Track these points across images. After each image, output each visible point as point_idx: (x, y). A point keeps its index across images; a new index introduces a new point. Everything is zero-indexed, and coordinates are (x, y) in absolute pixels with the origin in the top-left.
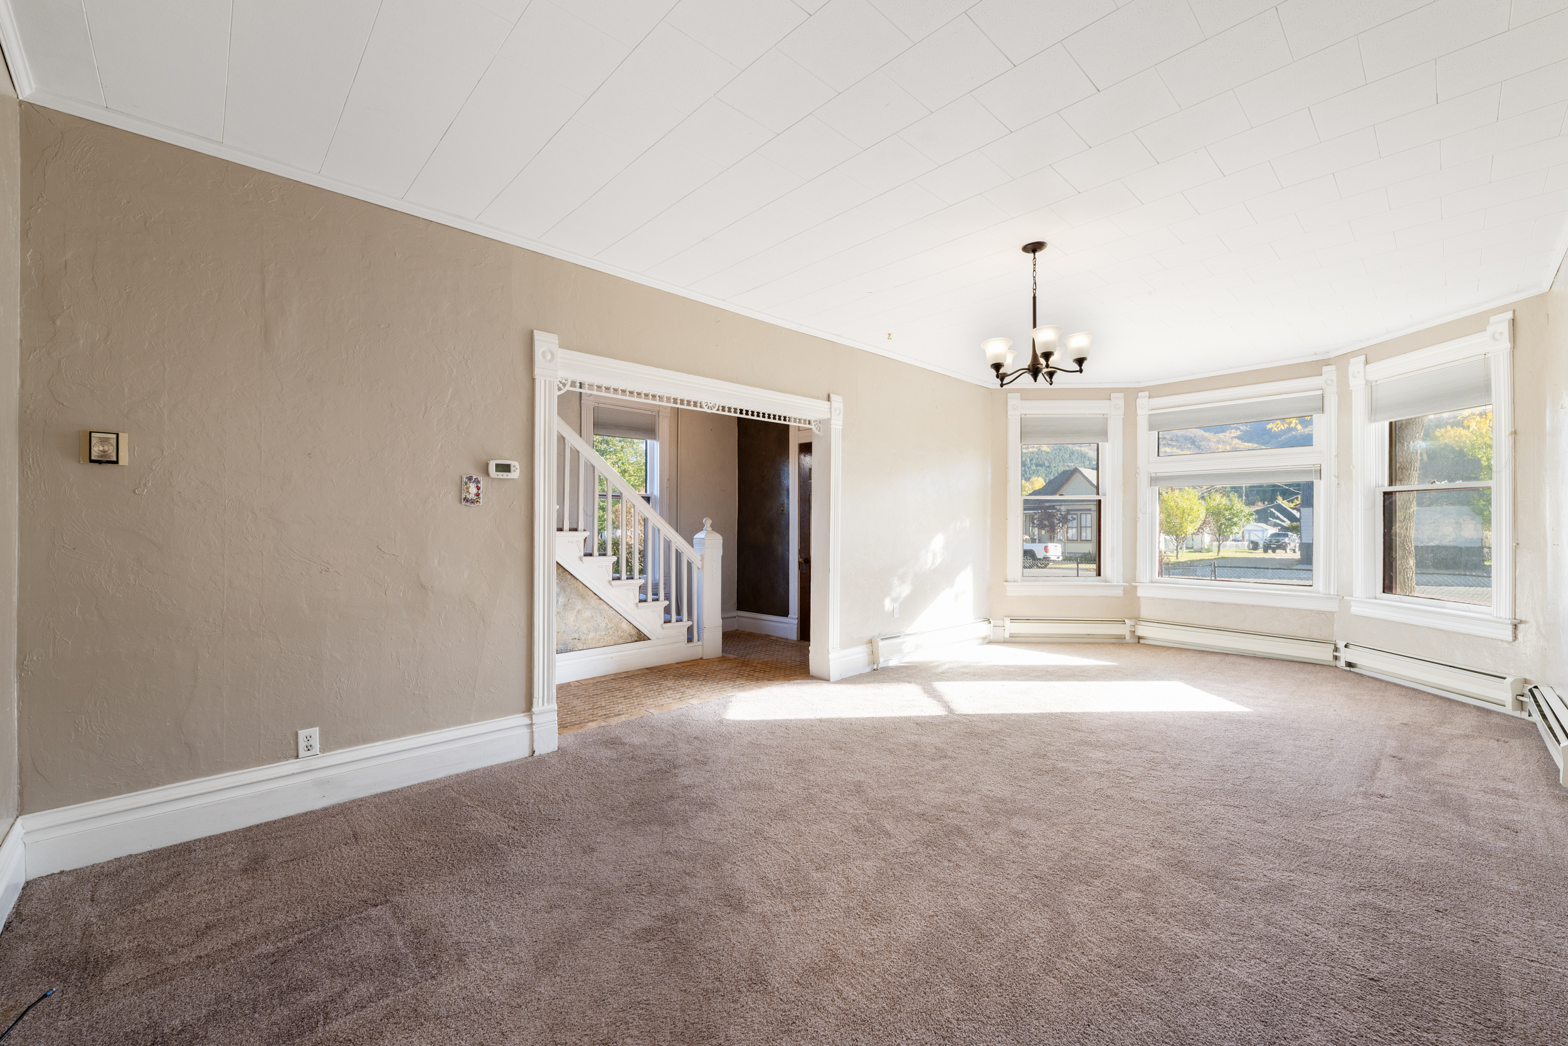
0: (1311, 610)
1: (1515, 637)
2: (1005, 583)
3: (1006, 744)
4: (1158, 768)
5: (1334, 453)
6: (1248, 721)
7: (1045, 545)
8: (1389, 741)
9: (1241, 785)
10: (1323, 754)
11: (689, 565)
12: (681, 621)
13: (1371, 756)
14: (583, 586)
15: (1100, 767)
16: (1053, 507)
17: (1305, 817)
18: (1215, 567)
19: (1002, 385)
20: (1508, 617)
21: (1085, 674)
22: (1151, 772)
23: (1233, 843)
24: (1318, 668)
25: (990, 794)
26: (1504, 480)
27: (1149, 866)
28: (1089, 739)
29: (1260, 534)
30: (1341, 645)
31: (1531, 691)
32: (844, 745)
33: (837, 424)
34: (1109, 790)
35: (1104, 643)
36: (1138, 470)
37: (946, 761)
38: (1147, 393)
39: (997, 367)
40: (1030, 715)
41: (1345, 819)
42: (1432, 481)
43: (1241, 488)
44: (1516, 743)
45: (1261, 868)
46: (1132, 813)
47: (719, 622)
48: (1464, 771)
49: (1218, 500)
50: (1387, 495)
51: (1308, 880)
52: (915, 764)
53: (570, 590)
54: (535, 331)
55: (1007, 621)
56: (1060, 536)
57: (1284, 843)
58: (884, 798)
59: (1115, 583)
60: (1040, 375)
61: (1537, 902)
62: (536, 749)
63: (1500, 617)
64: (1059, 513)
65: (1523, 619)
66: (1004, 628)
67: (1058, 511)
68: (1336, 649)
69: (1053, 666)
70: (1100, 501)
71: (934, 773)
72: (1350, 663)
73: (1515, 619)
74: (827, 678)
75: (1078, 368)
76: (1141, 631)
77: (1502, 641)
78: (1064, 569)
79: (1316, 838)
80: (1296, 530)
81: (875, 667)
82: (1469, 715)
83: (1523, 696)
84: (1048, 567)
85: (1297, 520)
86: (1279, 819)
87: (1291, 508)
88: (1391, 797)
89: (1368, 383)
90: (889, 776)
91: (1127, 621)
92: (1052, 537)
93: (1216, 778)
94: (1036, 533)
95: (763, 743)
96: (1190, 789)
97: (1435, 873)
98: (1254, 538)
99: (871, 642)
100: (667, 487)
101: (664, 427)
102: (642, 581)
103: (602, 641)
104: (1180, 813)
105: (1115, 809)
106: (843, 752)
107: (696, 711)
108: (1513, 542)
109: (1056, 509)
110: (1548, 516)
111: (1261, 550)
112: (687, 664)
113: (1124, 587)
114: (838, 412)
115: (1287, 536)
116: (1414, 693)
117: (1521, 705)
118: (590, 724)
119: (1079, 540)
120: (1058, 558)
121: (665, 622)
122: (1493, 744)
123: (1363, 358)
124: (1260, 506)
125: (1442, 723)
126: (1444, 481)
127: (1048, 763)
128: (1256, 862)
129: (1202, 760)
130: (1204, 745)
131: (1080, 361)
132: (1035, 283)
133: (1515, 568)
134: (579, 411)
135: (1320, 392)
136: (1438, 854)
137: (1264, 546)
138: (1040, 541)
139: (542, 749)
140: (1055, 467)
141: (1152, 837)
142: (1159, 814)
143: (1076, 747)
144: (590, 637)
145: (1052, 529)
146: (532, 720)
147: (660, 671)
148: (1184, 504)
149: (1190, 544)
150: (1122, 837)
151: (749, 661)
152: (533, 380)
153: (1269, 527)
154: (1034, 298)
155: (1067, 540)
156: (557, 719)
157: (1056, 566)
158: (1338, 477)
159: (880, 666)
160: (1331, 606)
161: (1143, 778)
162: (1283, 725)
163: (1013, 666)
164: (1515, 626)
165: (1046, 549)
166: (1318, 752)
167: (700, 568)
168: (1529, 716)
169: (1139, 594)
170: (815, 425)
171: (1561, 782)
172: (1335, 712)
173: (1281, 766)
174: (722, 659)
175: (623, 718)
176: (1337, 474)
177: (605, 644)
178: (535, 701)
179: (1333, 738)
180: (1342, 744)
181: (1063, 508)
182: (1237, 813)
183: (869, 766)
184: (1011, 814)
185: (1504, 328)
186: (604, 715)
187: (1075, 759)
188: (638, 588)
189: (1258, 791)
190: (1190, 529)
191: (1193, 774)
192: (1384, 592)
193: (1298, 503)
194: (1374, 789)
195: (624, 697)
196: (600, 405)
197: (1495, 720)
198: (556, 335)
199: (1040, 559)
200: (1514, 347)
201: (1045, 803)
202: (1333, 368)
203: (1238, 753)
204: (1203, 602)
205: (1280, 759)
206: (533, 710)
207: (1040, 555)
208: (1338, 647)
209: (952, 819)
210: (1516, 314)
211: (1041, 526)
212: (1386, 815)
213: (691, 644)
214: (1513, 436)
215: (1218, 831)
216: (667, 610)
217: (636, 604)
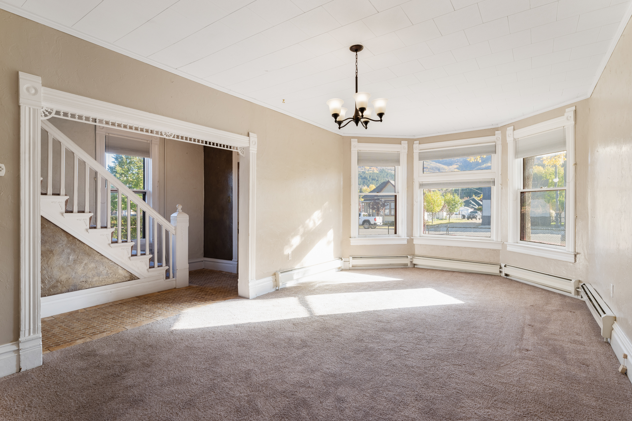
0: (490, 249)
1: (575, 261)
2: (350, 239)
3: (342, 334)
4: (421, 343)
5: (500, 173)
6: (464, 309)
7: (375, 217)
8: (527, 316)
9: (461, 351)
10: (498, 326)
11: (167, 233)
12: (162, 266)
13: (520, 326)
14: (89, 248)
15: (391, 345)
16: (378, 199)
17: (493, 368)
18: (448, 227)
19: (340, 128)
20: (572, 251)
21: (388, 286)
22: (417, 346)
23: (459, 391)
24: (493, 277)
25: (328, 371)
26: (571, 187)
27: (414, 416)
28: (386, 327)
29: (466, 212)
30: (503, 265)
31: (582, 286)
32: (246, 343)
33: (253, 150)
34: (395, 361)
35: (398, 268)
36: (414, 180)
37: (305, 349)
38: (418, 142)
39: (335, 116)
40: (357, 314)
41: (512, 367)
42: (541, 187)
43: (458, 190)
44: (578, 313)
45: (473, 408)
46: (406, 375)
47: (187, 266)
48: (560, 331)
49: (449, 196)
50: (522, 193)
51: (497, 413)
52: (287, 353)
53: (79, 251)
54: (20, 72)
55: (351, 258)
56: (381, 213)
57: (484, 388)
58: (262, 381)
59: (403, 238)
60: (360, 122)
61: (605, 412)
62: (22, 366)
63: (569, 251)
64: (381, 202)
65: (579, 252)
66: (349, 262)
67: (381, 201)
68: (501, 268)
69: (372, 282)
70: (396, 196)
71: (297, 359)
72: (507, 274)
73: (575, 252)
74: (247, 297)
75: (380, 119)
76: (416, 261)
77: (570, 262)
78: (383, 229)
79: (500, 382)
80: (480, 210)
81: (277, 288)
82: (557, 299)
83: (578, 288)
84: (376, 228)
85: (482, 205)
86: (481, 371)
87: (479, 200)
88: (531, 350)
89: (515, 139)
90: (269, 364)
91: (409, 257)
92: (378, 214)
93: (449, 347)
94: (371, 211)
95: (195, 346)
96: (436, 355)
97: (557, 399)
98: (463, 213)
99: (275, 274)
100: (157, 186)
101: (155, 150)
102: (133, 243)
103: (104, 281)
104: (431, 373)
105: (397, 374)
106: (245, 348)
107: (158, 326)
108: (575, 216)
109: (380, 200)
110: (589, 203)
111: (466, 219)
112: (164, 292)
113: (407, 239)
114: (254, 143)
115: (477, 212)
116: (533, 288)
117: (578, 293)
118: (78, 341)
119: (390, 215)
120: (381, 224)
121: (150, 268)
122: (569, 314)
123: (512, 127)
124: (466, 199)
125: (547, 304)
126: (546, 187)
127: (363, 345)
128: (471, 404)
129: (443, 336)
130: (443, 326)
131: (381, 115)
132: (357, 69)
133: (576, 228)
134: (95, 138)
135: (494, 144)
136: (557, 386)
137: (468, 217)
138: (373, 216)
139: (26, 366)
140: (380, 180)
141: (416, 393)
142: (420, 375)
143: (379, 333)
144: (94, 280)
145: (378, 210)
146: (19, 347)
147: (145, 298)
148: (435, 198)
149: (438, 216)
150: (400, 395)
151: (205, 288)
152: (19, 107)
153: (470, 208)
154: (357, 78)
155: (385, 215)
156: (41, 343)
157: (380, 228)
158: (501, 185)
159: (280, 288)
160: (498, 247)
161: (413, 350)
162: (480, 310)
163: (352, 284)
164: (575, 256)
165: (375, 219)
166: (497, 326)
167: (174, 234)
168: (581, 298)
169: (414, 243)
170: (240, 150)
171: (602, 334)
172: (502, 301)
173: (480, 335)
174: (188, 288)
175: (105, 335)
176: (501, 183)
177: (106, 283)
178: (22, 333)
179: (503, 316)
180: (507, 319)
181: (383, 200)
182: (460, 369)
183: (258, 358)
184: (337, 385)
185: (572, 114)
186: (92, 333)
187: (378, 341)
188: (130, 248)
189: (470, 353)
190: (438, 209)
191: (438, 345)
192: (521, 240)
193: (481, 198)
194: (523, 346)
195: (113, 318)
196: (110, 135)
197: (568, 300)
198: (40, 77)
199: (372, 225)
200: (575, 124)
201: (359, 375)
202: (500, 132)
203: (459, 329)
204: (443, 246)
205: (480, 332)
206: (20, 339)
207: (372, 222)
208: (501, 266)
209: (302, 393)
210: (576, 108)
211: (373, 209)
212: (530, 362)
213: (168, 280)
214: (575, 165)
215: (451, 384)
216: (152, 260)
217: (129, 258)
